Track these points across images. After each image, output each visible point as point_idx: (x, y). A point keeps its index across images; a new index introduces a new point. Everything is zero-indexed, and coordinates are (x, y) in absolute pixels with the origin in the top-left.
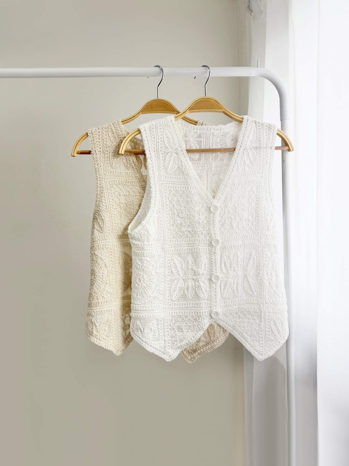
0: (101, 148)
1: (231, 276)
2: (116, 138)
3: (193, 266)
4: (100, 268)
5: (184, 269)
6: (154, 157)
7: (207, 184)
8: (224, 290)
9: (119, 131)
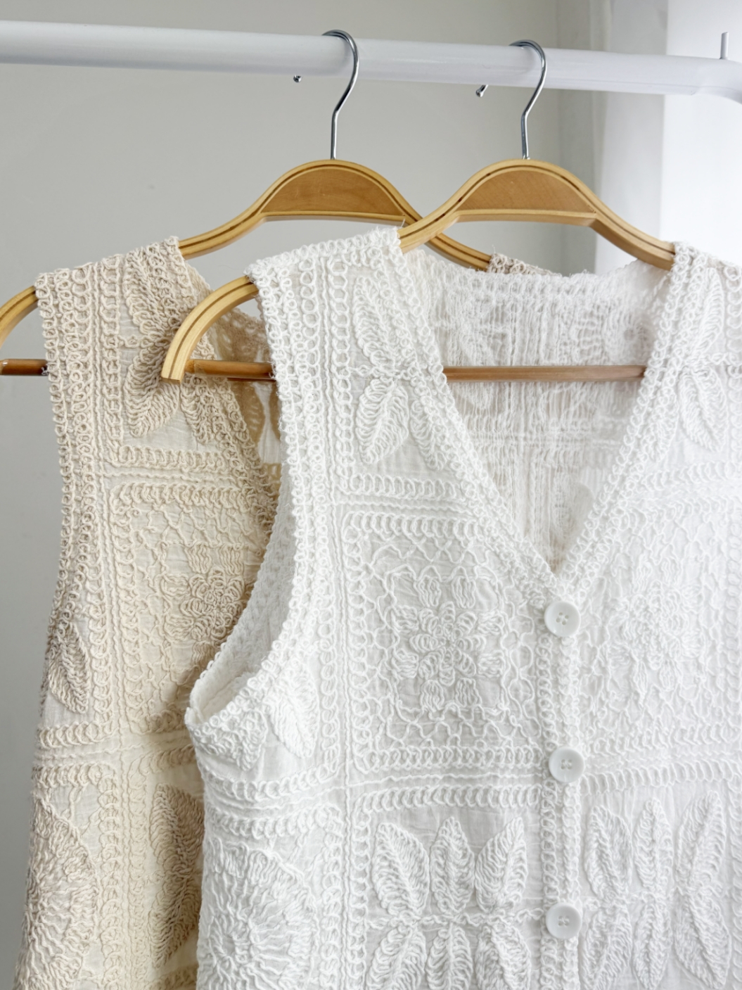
0: (91, 352)
1: (624, 903)
2: (156, 311)
3: (465, 870)
4: (60, 875)
5: (428, 879)
6: (310, 394)
7: (528, 510)
8: (593, 966)
9: (166, 286)
